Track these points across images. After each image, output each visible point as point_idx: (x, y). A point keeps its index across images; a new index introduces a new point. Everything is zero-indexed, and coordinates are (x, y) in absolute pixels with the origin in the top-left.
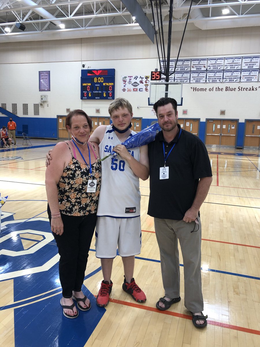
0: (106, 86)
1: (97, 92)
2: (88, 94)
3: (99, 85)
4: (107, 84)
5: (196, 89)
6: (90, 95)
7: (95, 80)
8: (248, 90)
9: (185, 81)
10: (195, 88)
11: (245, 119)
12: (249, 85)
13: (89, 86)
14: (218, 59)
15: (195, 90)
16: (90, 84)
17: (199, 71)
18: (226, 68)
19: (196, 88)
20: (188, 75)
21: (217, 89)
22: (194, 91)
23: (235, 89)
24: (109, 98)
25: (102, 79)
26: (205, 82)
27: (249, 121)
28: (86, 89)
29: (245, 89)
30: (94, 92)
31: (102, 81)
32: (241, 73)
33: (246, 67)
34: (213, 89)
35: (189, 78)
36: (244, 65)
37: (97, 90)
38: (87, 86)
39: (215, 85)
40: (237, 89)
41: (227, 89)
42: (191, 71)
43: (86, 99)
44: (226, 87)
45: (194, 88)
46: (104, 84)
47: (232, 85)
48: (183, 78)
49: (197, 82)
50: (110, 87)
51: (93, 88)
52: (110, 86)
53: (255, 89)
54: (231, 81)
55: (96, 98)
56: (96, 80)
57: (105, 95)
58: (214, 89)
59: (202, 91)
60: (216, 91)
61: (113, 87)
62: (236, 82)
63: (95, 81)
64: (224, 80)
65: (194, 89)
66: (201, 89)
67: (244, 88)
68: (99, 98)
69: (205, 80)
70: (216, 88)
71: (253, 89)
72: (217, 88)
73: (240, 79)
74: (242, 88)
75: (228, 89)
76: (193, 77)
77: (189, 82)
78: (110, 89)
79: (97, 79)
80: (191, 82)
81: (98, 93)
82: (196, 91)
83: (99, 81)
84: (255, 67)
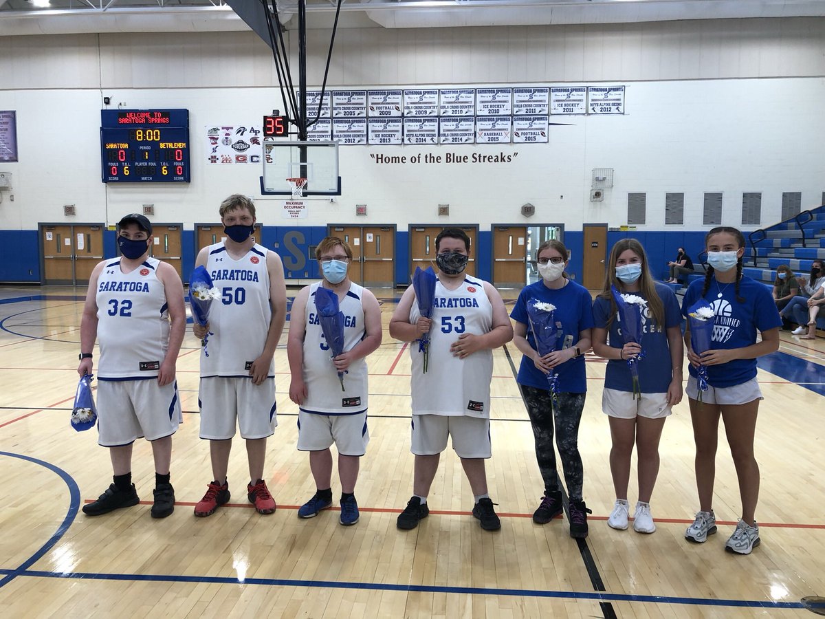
0: (167, 150)
1: (146, 164)
2: (120, 169)
3: (149, 148)
4: (171, 145)
5: (382, 158)
6: (127, 172)
7: (138, 135)
8: (493, 160)
9: (357, 139)
10: (380, 156)
11: (492, 225)
12: (494, 150)
13: (123, 149)
14: (426, 92)
15: (380, 160)
16: (126, 146)
17: (385, 119)
18: (444, 113)
19: (382, 155)
20: (361, 127)
21: (428, 159)
22: (377, 162)
23: (465, 158)
24: (175, 178)
25: (157, 133)
26: (400, 142)
27: (500, 227)
28: (115, 158)
29: (486, 159)
30: (136, 163)
31: (157, 138)
32: (475, 124)
33: (486, 112)
34: (419, 157)
35: (365, 133)
36: (480, 106)
37: (144, 160)
38: (118, 150)
39: (424, 150)
40: (471, 159)
41: (449, 158)
42: (367, 117)
43: (115, 181)
44: (447, 154)
45: (377, 155)
46: (162, 146)
47: (459, 150)
48: (352, 134)
49: (384, 142)
50: (179, 153)
51: (134, 154)
52: (180, 149)
53: (506, 159)
54: (456, 140)
55: (143, 178)
56: (141, 135)
57: (165, 172)
58: (423, 159)
59: (395, 162)
60: (426, 162)
61: (186, 152)
62: (467, 142)
63: (140, 137)
64: (442, 138)
65: (378, 158)
66: (392, 158)
67: (484, 157)
68: (151, 178)
69: (400, 137)
70: (426, 157)
71: (503, 159)
72: (429, 156)
73: (475, 136)
74: (480, 156)
75: (452, 158)
76: (373, 131)
77: (365, 142)
78: (179, 158)
79: (144, 132)
80: (370, 142)
81: (148, 167)
82: (382, 162)
83: (150, 138)
84: (502, 112)
